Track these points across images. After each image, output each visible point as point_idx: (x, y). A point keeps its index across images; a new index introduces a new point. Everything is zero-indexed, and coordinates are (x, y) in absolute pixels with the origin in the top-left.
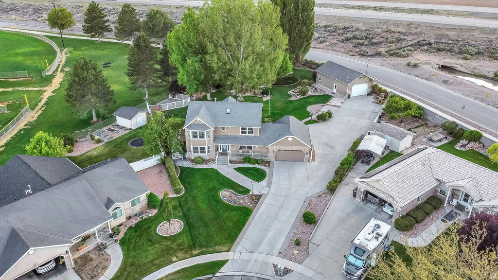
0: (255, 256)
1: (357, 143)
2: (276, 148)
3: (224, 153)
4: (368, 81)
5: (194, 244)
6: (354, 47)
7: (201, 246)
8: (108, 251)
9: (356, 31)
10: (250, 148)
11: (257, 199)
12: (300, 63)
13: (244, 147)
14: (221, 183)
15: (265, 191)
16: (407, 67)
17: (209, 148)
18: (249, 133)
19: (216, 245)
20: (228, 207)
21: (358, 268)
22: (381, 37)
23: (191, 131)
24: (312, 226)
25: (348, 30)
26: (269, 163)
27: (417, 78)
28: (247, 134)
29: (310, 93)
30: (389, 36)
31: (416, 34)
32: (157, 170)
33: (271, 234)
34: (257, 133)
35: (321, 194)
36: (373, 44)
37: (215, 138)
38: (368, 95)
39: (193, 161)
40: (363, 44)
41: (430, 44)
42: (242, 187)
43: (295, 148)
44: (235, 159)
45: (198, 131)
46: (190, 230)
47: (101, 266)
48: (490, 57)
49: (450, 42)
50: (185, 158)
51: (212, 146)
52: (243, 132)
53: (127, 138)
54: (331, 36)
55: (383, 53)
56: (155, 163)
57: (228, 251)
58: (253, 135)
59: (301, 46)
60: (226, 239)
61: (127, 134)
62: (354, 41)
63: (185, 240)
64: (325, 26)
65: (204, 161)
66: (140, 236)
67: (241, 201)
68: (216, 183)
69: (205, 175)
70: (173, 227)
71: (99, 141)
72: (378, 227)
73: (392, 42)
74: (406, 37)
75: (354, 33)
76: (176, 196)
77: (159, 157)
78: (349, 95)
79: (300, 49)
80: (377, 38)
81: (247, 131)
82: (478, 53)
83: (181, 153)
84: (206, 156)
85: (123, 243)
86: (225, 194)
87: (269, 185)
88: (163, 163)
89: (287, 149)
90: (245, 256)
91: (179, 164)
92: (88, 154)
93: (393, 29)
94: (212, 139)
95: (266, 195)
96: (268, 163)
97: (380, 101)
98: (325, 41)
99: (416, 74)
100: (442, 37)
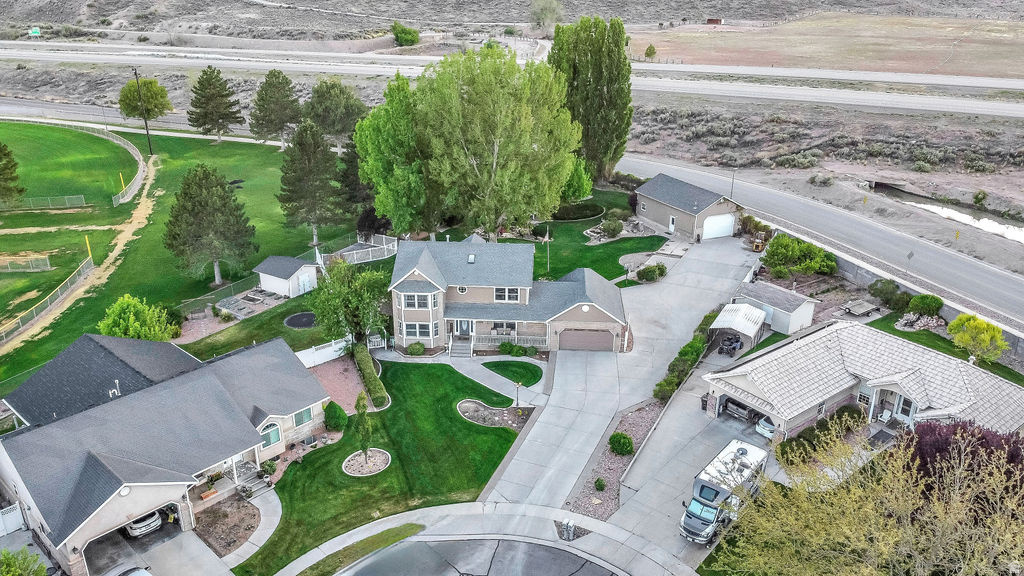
0: (521, 508)
1: (710, 318)
2: (561, 326)
3: (464, 337)
4: (734, 209)
5: (411, 490)
6: (711, 150)
7: (424, 494)
8: (255, 501)
9: (713, 120)
10: (512, 326)
11: (526, 414)
12: (606, 179)
13: (502, 326)
14: (458, 389)
15: (539, 401)
16: (810, 185)
17: (436, 326)
18: (510, 298)
19: (450, 490)
20: (471, 428)
21: (706, 523)
22: (762, 132)
23: (403, 294)
24: (625, 459)
25: (698, 118)
26: (547, 353)
27: (829, 207)
28: (507, 301)
29: (624, 233)
30: (777, 129)
31: (827, 126)
32: (340, 367)
33: (550, 473)
34: (524, 297)
35: (644, 405)
36: (746, 144)
37: (448, 309)
38: (735, 235)
39: (406, 351)
40: (727, 145)
41: (854, 144)
42: (498, 395)
43: (595, 326)
44: (482, 347)
45: (416, 294)
46: (403, 466)
47: (244, 525)
48: (967, 167)
49: (892, 139)
50: (390, 347)
51: (442, 321)
52: (499, 297)
53: (282, 313)
54: (665, 130)
55: (766, 160)
56: (335, 356)
57: (474, 500)
58: (518, 302)
59: (608, 147)
60: (469, 481)
61: (280, 306)
62: (709, 139)
63: (395, 483)
64: (654, 112)
65: (427, 351)
66: (312, 477)
67: (497, 418)
68: (449, 388)
69: (429, 375)
70: (371, 462)
71: (228, 318)
72: (744, 452)
73: (782, 141)
74: (808, 132)
75: (710, 124)
76: (376, 410)
77: (344, 344)
78: (698, 235)
79: (605, 153)
80: (754, 133)
81: (507, 294)
82: (945, 160)
83: (383, 337)
84: (430, 341)
85: (281, 487)
86: (466, 407)
87: (547, 391)
88: (350, 354)
89: (580, 327)
90: (505, 508)
91: (379, 356)
92: (209, 341)
93: (783, 117)
94: (441, 308)
95: (542, 409)
96: (545, 355)
97: (757, 247)
98: (654, 140)
99: (827, 197)
100: (877, 130)
